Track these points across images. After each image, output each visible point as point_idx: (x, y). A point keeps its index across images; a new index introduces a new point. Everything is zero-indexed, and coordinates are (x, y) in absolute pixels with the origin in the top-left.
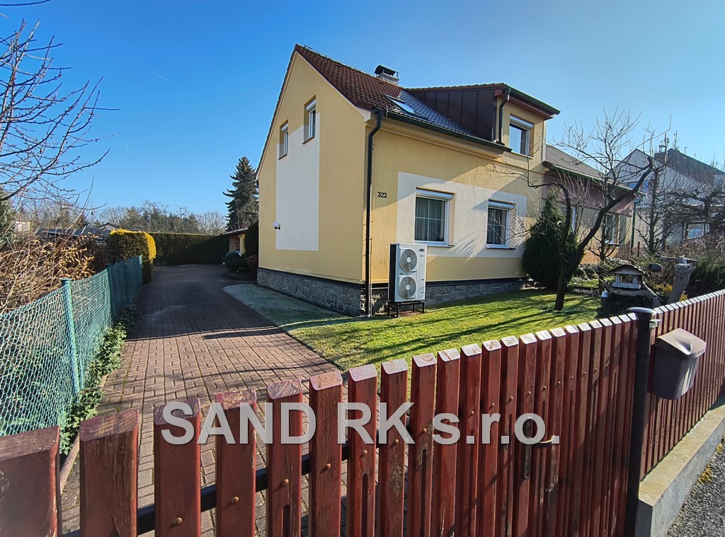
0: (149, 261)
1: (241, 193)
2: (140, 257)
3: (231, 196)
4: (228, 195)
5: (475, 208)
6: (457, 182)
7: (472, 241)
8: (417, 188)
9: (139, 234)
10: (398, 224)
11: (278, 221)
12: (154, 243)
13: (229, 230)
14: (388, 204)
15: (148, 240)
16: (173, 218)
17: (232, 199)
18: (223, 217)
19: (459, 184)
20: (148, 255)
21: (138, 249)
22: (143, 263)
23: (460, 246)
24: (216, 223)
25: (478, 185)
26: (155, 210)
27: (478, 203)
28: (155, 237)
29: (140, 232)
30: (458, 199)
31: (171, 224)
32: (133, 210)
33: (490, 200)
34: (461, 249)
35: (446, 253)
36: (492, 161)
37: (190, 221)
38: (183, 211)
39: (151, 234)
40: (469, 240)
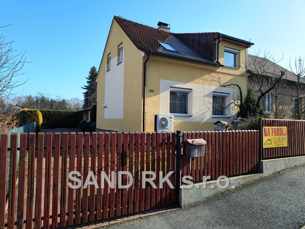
0: (39, 125)
1: (91, 87)
2: (35, 123)
3: (86, 89)
4: (84, 88)
5: (205, 96)
6: (194, 83)
7: (204, 113)
8: (170, 87)
9: (34, 111)
10: (160, 105)
11: (106, 104)
12: (42, 116)
13: (84, 108)
14: (155, 95)
15: (39, 114)
16: (53, 102)
17: (86, 91)
18: (81, 101)
19: (195, 84)
20: (39, 122)
21: (34, 119)
22: (36, 126)
23: (196, 116)
24: (78, 104)
25: (206, 84)
26: (42, 97)
27: (206, 93)
28: (43, 112)
29: (35, 110)
30: (194, 92)
31: (51, 105)
32: (30, 97)
33: (213, 92)
34: (197, 117)
35: (188, 120)
36: (214, 71)
37: (63, 103)
38: (58, 98)
39: (40, 111)
40: (201, 113)
